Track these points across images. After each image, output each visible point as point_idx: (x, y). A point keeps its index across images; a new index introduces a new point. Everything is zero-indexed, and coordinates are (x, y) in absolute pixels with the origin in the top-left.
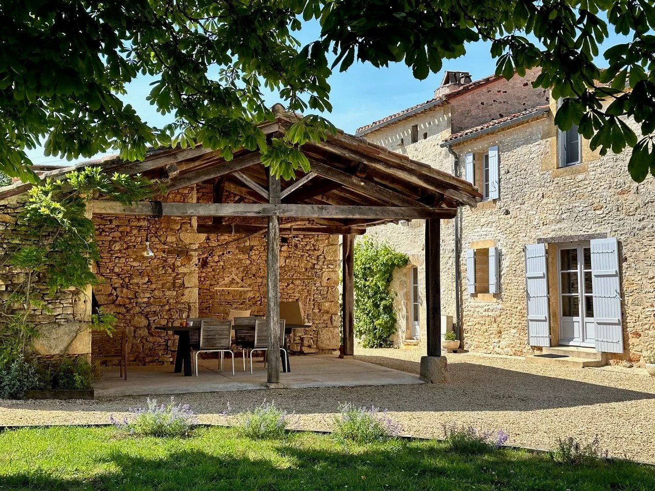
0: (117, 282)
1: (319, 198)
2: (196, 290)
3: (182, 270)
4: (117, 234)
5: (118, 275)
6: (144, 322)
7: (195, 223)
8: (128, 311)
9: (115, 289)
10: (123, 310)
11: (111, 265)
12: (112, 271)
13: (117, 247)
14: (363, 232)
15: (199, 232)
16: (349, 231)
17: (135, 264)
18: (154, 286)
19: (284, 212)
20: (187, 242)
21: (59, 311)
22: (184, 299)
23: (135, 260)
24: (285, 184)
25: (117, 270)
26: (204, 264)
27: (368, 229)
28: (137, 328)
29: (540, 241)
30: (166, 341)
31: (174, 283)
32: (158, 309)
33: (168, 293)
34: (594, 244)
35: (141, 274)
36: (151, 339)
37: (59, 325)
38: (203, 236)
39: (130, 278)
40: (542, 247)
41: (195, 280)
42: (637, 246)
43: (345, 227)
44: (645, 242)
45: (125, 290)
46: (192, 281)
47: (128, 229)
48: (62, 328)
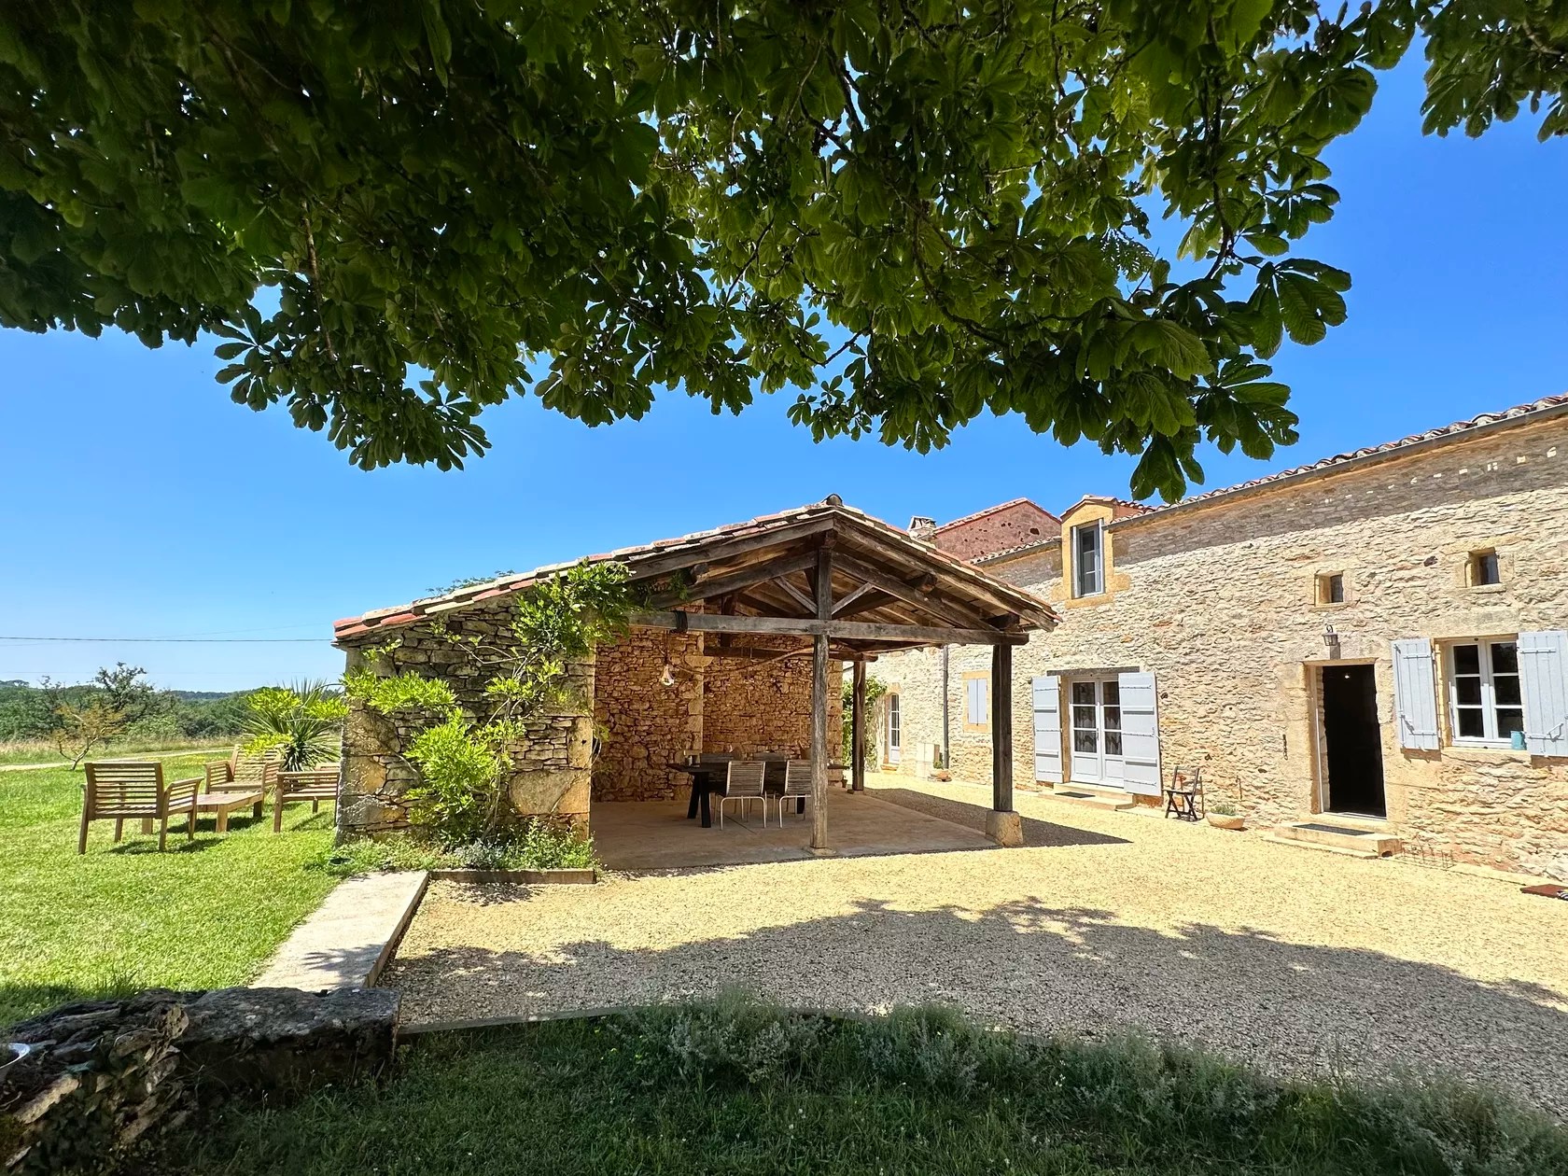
0: (615, 707)
1: (865, 614)
2: (701, 718)
3: (687, 696)
4: (617, 655)
5: (617, 700)
6: (644, 752)
7: (701, 645)
8: (626, 740)
9: (613, 715)
10: (621, 739)
11: (609, 689)
12: (610, 695)
13: (617, 668)
14: (875, 659)
15: (706, 654)
16: (861, 658)
17: (635, 688)
18: (655, 713)
19: (836, 630)
20: (693, 665)
21: (548, 755)
22: (688, 728)
23: (636, 683)
24: (837, 597)
25: (615, 694)
26: (707, 689)
27: (881, 658)
28: (635, 759)
29: (1050, 673)
30: (667, 774)
31: (677, 711)
32: (659, 738)
33: (670, 721)
34: (1123, 679)
35: (642, 699)
36: (650, 772)
37: (548, 773)
38: (709, 659)
39: (630, 703)
40: (1056, 680)
41: (699, 707)
42: (1181, 681)
43: (859, 650)
44: (1193, 678)
45: (623, 717)
46: (697, 708)
47: (630, 649)
48: (552, 777)
